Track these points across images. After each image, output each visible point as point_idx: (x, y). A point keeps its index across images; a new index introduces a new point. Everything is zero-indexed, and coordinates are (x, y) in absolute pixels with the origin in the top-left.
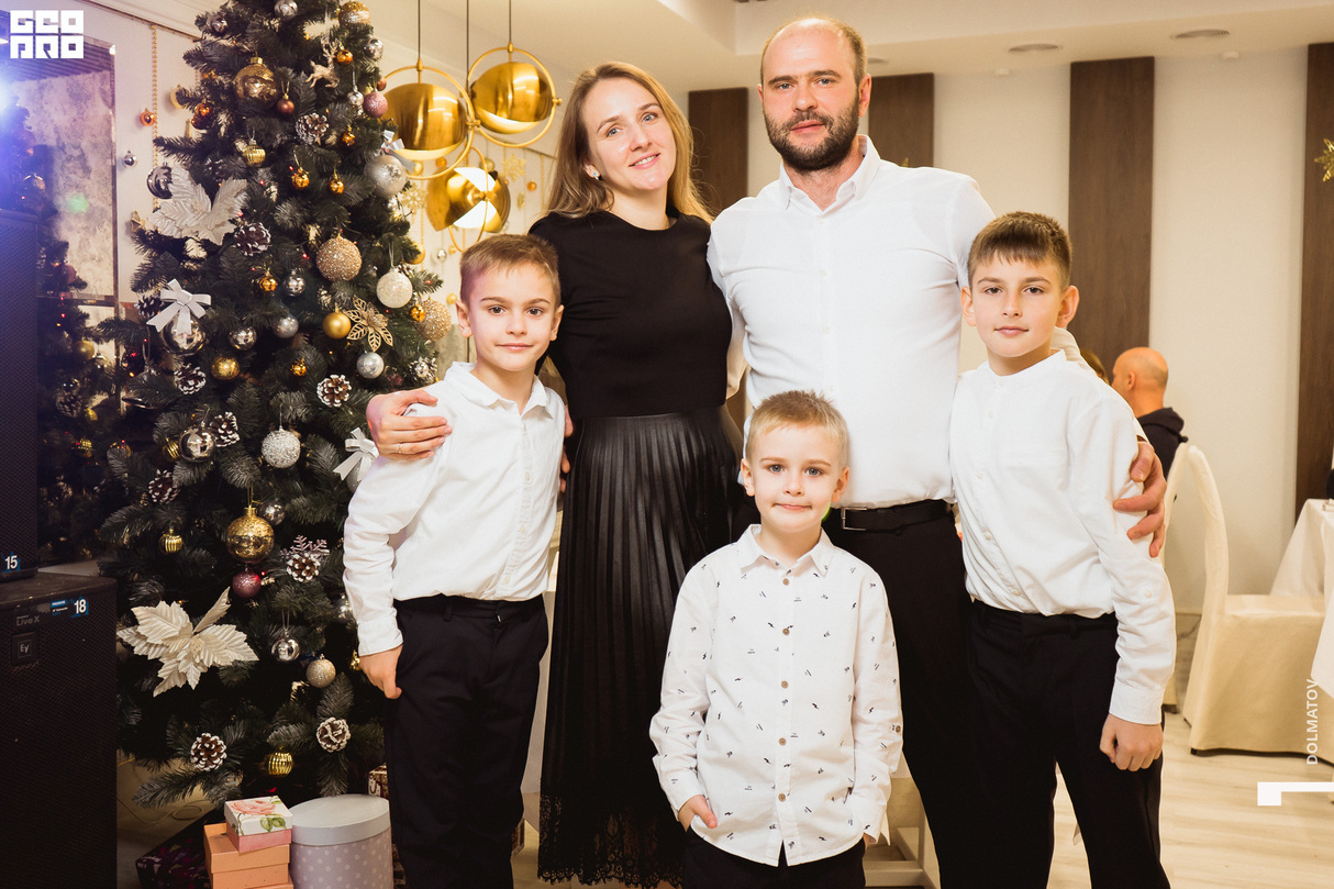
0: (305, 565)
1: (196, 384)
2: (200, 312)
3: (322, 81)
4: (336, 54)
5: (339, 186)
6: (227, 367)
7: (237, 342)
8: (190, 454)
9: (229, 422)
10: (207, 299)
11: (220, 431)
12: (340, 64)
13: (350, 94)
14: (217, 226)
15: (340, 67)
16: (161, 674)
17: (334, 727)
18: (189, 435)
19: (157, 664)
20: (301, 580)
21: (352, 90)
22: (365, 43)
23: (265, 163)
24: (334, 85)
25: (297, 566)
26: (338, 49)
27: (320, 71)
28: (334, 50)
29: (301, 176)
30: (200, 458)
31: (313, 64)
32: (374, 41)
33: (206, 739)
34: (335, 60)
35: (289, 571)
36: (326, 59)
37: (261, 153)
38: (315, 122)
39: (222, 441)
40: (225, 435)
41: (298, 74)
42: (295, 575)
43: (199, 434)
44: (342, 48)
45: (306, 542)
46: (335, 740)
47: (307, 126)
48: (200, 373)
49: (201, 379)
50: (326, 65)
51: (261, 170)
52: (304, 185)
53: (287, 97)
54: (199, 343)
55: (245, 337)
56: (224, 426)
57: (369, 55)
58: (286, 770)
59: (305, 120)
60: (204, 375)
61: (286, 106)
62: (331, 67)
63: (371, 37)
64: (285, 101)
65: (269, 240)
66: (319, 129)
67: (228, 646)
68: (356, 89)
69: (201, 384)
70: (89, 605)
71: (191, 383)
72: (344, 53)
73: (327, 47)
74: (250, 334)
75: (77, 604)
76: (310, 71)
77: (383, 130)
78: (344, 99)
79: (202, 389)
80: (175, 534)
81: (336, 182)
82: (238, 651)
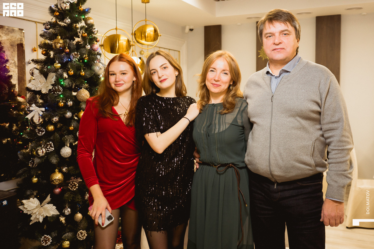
0: (73, 186)
1: (42, 133)
2: (41, 113)
3: (78, 42)
4: (82, 34)
5: (83, 73)
6: (51, 128)
7: (53, 121)
8: (39, 155)
9: (50, 145)
10: (43, 109)
11: (48, 148)
12: (83, 37)
13: (86, 46)
14: (47, 87)
15: (83, 38)
16: (32, 219)
17: (81, 233)
18: (38, 149)
19: (30, 216)
20: (72, 190)
21: (87, 45)
22: (92, 29)
23: (61, 68)
24: (82, 43)
25: (71, 186)
26: (83, 32)
27: (77, 39)
28: (81, 33)
29: (71, 72)
30: (42, 156)
31: (75, 38)
32: (95, 29)
33: (45, 237)
34: (82, 36)
35: (69, 187)
36: (79, 36)
37: (60, 65)
38: (76, 55)
39: (48, 150)
40: (49, 148)
41: (70, 41)
42: (71, 188)
43: (41, 149)
44: (84, 32)
45: (74, 178)
46: (82, 237)
47: (73, 56)
48: (43, 130)
49: (44, 131)
50: (79, 37)
51: (60, 70)
52: (72, 74)
53: (67, 48)
54: (41, 122)
55: (55, 119)
56: (49, 146)
57: (93, 33)
58: (68, 246)
59: (73, 54)
60: (44, 130)
61: (67, 51)
62: (81, 38)
63: (94, 27)
64: (67, 49)
65: (62, 91)
66: (77, 57)
67: (51, 210)
68: (88, 44)
69: (43, 133)
70: (8, 202)
71: (40, 133)
72: (85, 34)
73: (79, 32)
74: (57, 118)
75: (3, 202)
76: (74, 40)
77: (97, 55)
78: (84, 47)
79: (44, 134)
80: (35, 178)
81: (82, 72)
82: (54, 212)
